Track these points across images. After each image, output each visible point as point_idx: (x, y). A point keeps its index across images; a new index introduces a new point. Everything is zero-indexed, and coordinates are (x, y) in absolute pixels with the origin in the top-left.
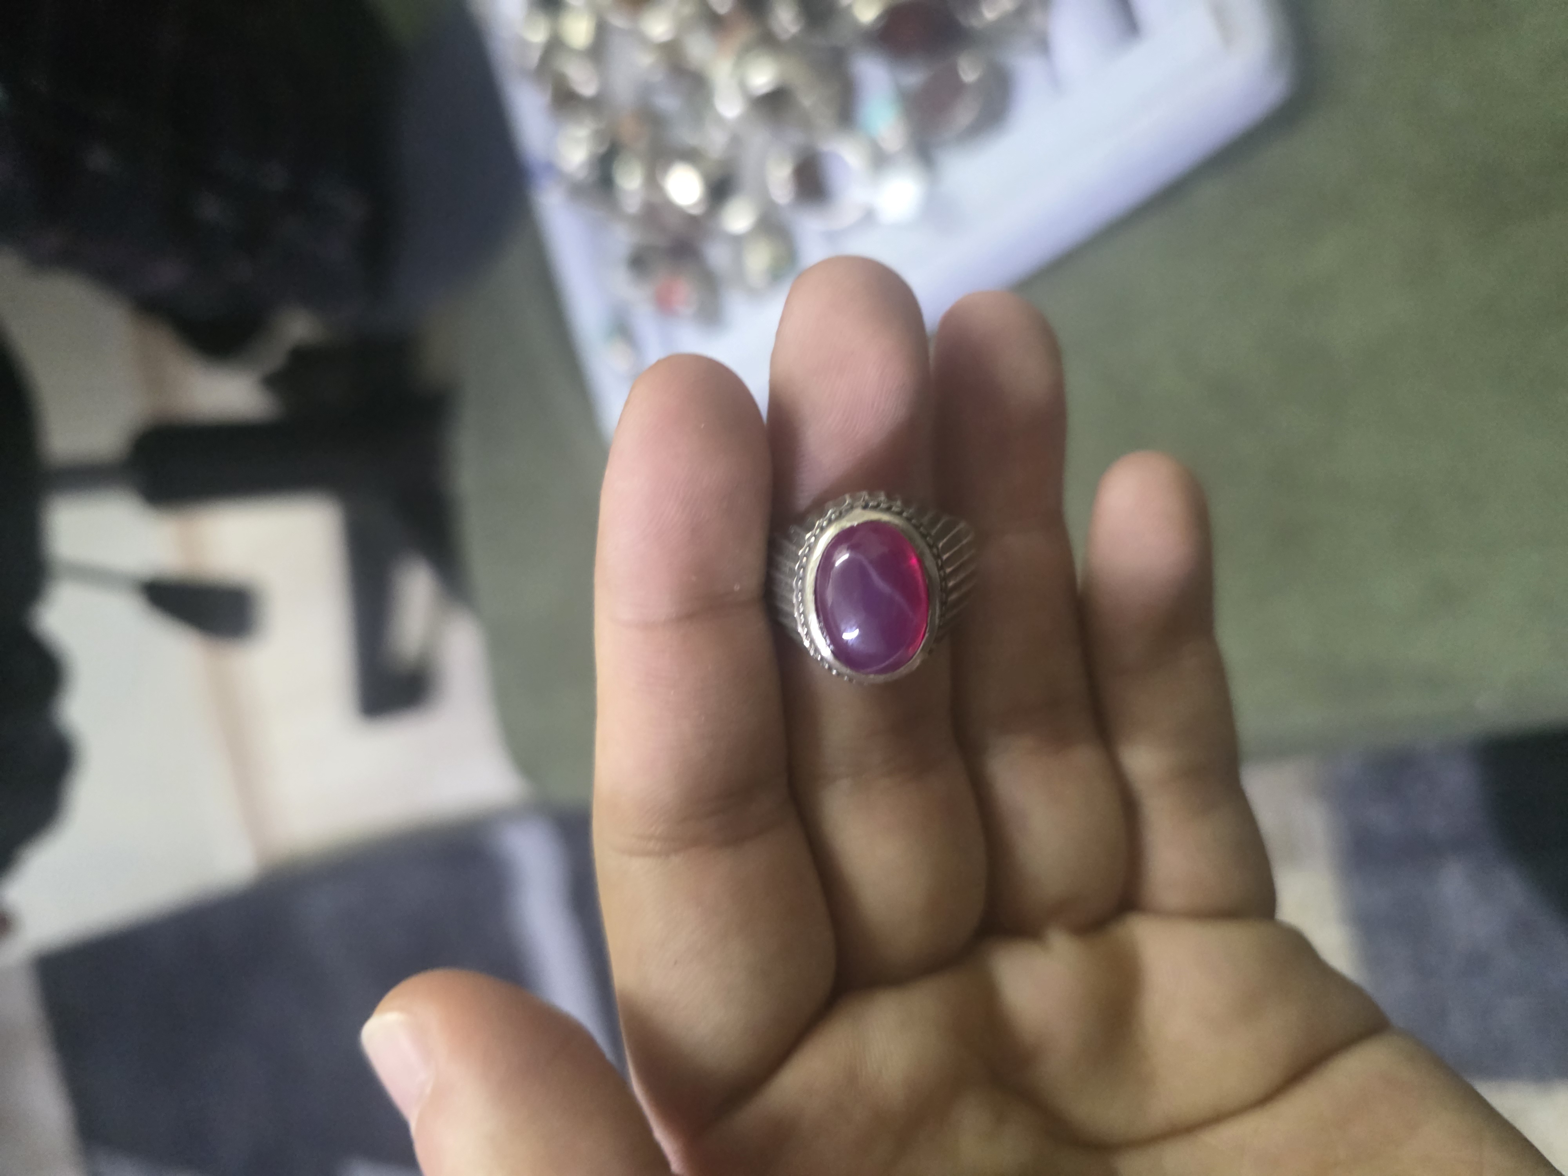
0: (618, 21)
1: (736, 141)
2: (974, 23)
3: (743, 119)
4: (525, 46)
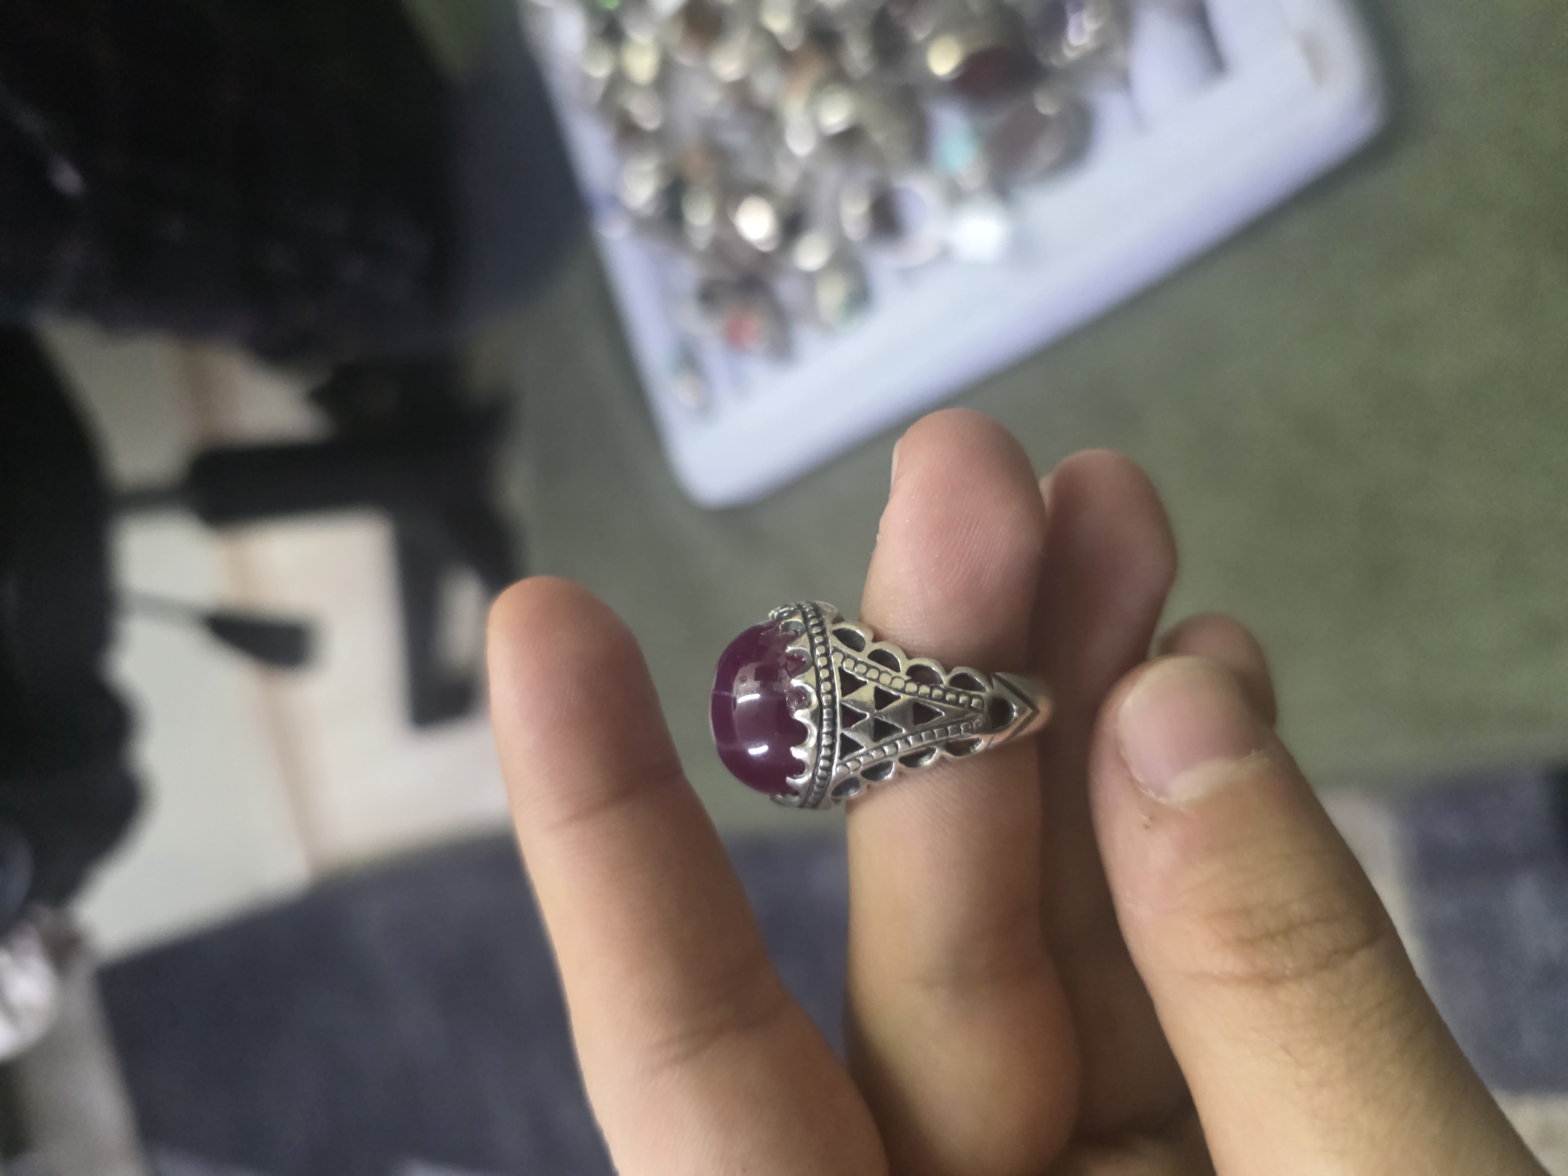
0: (686, 59)
1: (807, 178)
2: (1054, 61)
3: (814, 156)
4: (587, 80)
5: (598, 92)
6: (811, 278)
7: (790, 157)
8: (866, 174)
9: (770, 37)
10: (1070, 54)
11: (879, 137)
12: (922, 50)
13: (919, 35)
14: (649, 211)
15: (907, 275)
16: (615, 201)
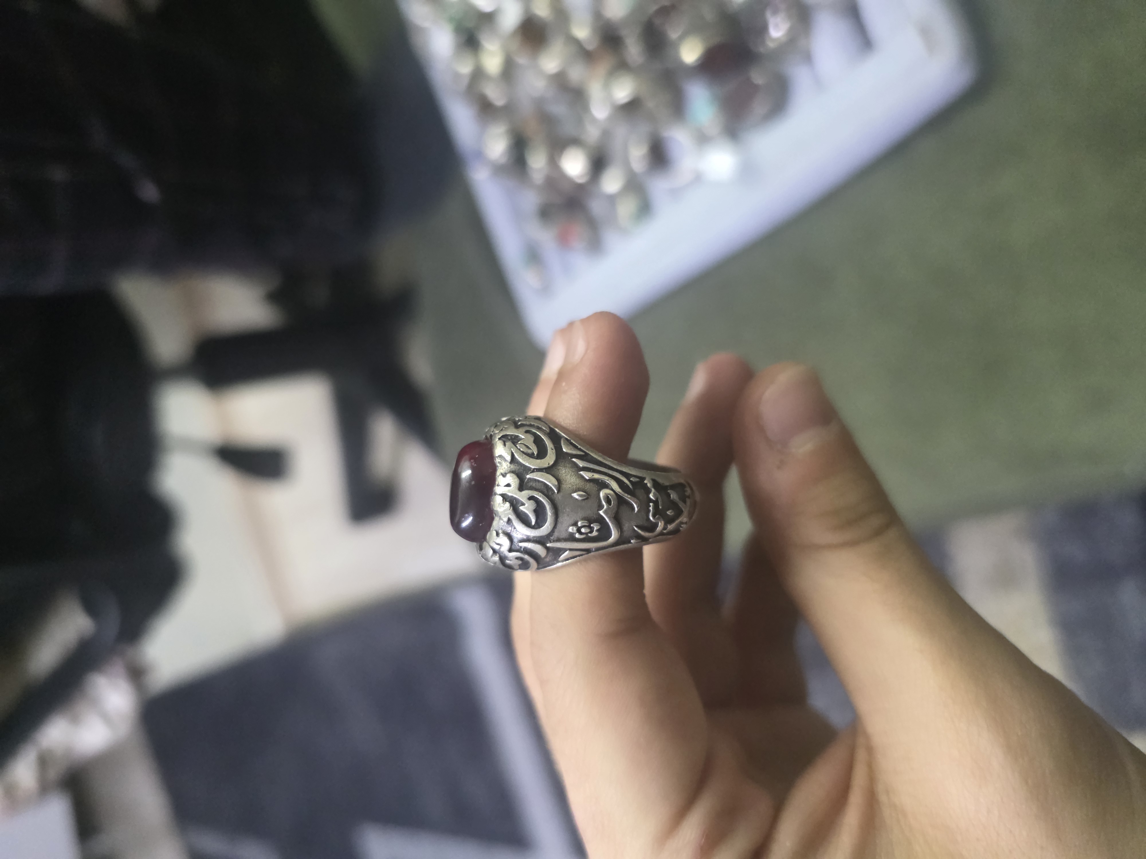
0: (522, 60)
1: (606, 134)
2: (762, 50)
3: (611, 118)
4: (457, 76)
5: (465, 82)
6: (612, 199)
7: (594, 120)
8: (644, 129)
9: (576, 42)
10: (771, 45)
11: (650, 104)
12: (676, 46)
13: (673, 34)
14: (503, 160)
15: (676, 193)
16: (480, 155)
